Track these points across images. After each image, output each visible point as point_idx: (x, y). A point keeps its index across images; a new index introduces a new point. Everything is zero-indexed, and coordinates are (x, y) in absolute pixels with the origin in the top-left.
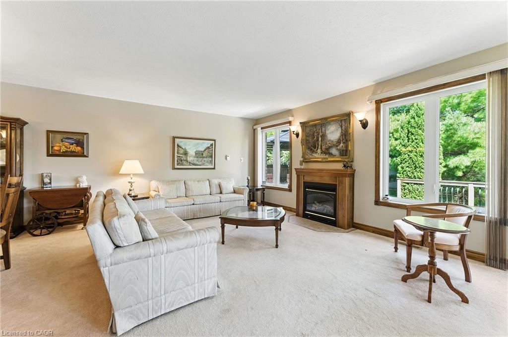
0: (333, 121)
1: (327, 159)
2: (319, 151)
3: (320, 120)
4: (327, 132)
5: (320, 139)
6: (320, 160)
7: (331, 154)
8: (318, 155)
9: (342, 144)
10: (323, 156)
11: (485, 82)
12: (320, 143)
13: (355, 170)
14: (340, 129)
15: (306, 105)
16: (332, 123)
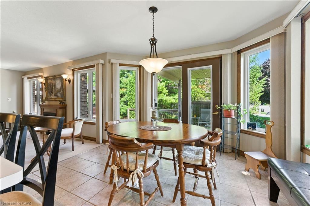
0: (58, 78)
1: (56, 99)
2: (53, 94)
3: (53, 76)
4: (56, 84)
5: (53, 88)
6: (53, 99)
7: (57, 96)
8: (53, 97)
9: (62, 91)
10: (55, 97)
11: (95, 69)
12: (53, 90)
13: (66, 105)
14: (61, 82)
15: (47, 67)
16: (58, 79)
